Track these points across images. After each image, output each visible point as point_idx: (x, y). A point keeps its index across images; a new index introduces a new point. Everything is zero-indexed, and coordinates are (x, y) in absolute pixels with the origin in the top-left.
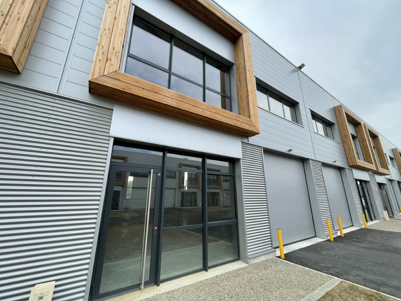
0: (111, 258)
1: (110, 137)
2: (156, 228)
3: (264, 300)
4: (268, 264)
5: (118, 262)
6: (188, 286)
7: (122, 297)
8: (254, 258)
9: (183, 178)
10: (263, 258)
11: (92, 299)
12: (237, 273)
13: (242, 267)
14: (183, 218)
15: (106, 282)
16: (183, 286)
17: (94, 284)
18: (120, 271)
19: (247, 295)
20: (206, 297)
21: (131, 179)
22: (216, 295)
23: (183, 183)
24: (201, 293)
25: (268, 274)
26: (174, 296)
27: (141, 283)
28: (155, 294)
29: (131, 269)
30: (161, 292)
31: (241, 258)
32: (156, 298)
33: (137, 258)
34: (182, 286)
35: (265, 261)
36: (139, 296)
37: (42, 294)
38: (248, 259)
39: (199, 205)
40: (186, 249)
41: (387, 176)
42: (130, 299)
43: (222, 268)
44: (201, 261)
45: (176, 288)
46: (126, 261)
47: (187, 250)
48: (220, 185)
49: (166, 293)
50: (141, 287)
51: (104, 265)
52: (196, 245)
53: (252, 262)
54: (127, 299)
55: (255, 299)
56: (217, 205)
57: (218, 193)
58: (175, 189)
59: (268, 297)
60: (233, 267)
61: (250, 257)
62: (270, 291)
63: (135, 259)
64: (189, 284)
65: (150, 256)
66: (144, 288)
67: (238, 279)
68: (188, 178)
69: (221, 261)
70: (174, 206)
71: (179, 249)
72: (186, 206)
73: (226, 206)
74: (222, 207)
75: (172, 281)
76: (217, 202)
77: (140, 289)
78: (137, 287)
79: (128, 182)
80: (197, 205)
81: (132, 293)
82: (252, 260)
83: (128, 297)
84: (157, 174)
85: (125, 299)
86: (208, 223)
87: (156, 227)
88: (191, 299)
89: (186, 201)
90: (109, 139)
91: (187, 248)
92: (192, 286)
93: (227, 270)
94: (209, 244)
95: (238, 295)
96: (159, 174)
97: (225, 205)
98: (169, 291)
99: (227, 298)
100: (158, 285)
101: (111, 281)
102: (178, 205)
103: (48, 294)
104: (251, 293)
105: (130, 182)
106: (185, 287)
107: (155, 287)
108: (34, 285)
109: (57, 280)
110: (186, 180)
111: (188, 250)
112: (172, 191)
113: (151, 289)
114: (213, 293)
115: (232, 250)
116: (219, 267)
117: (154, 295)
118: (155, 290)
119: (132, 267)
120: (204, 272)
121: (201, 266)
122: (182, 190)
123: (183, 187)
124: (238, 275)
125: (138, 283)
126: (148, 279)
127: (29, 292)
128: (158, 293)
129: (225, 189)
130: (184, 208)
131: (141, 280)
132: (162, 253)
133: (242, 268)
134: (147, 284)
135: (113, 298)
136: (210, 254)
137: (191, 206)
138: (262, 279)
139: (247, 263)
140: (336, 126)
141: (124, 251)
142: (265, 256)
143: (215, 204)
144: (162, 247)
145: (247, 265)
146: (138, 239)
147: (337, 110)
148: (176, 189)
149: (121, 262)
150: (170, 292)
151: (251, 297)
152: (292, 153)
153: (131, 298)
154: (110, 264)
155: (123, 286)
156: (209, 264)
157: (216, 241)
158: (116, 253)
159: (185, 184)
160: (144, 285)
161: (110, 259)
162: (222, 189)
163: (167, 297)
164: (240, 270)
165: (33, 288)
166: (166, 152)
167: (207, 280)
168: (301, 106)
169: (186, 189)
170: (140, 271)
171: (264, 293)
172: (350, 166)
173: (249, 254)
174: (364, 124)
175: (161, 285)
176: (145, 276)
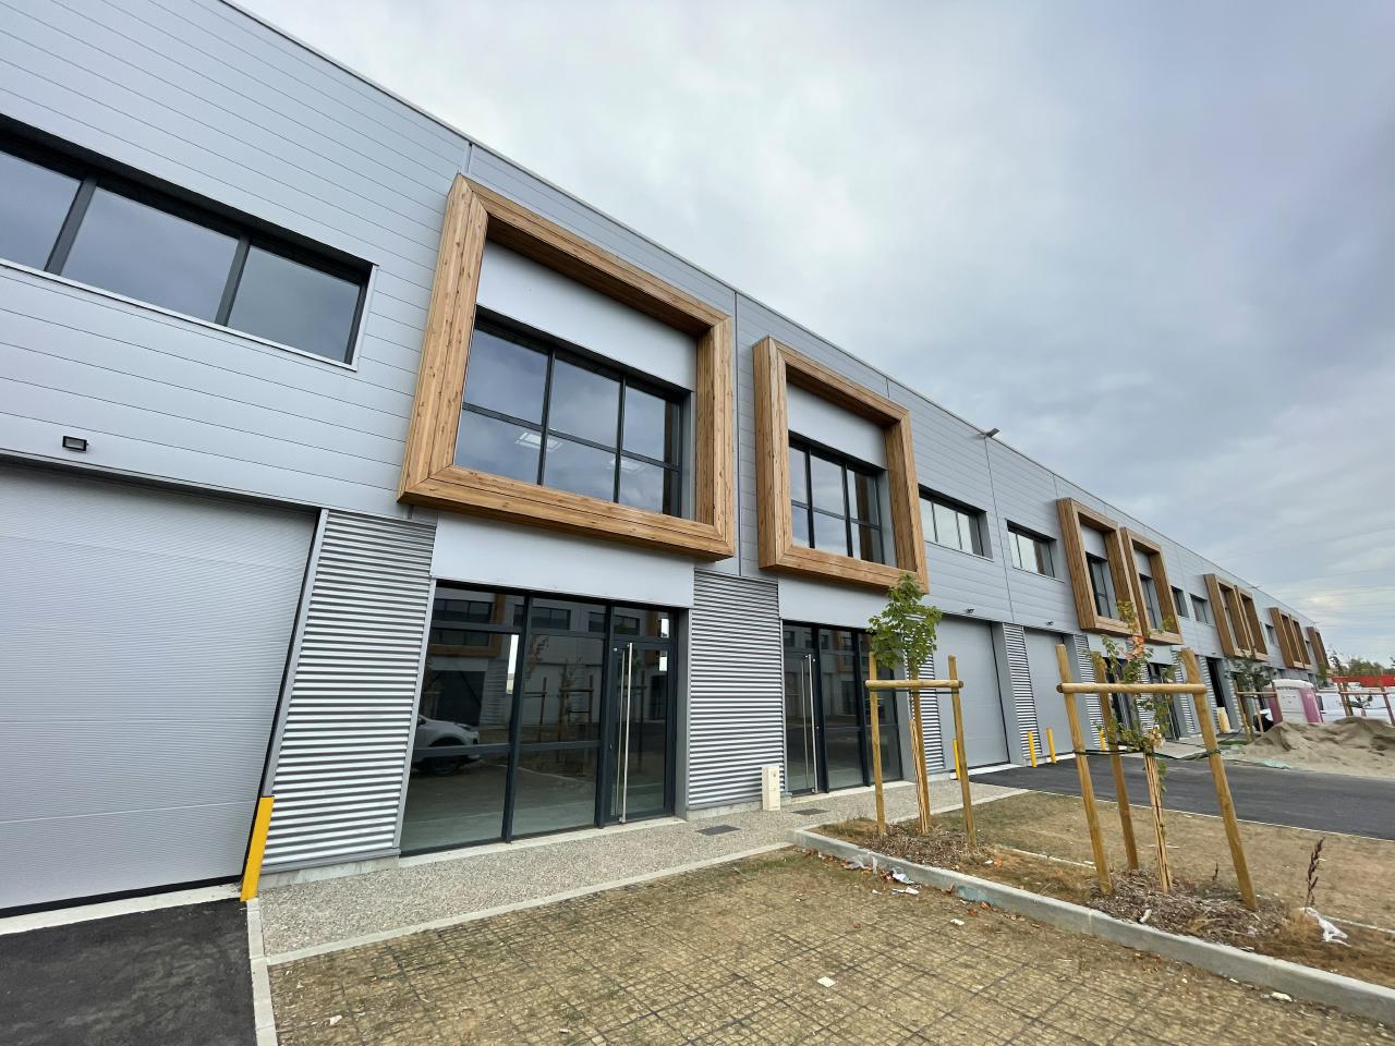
41: (1175, 648)
140: (1059, 544)
147: (1061, 508)
152: (973, 615)
168: (990, 518)
172: (1083, 630)
174: (1124, 530)
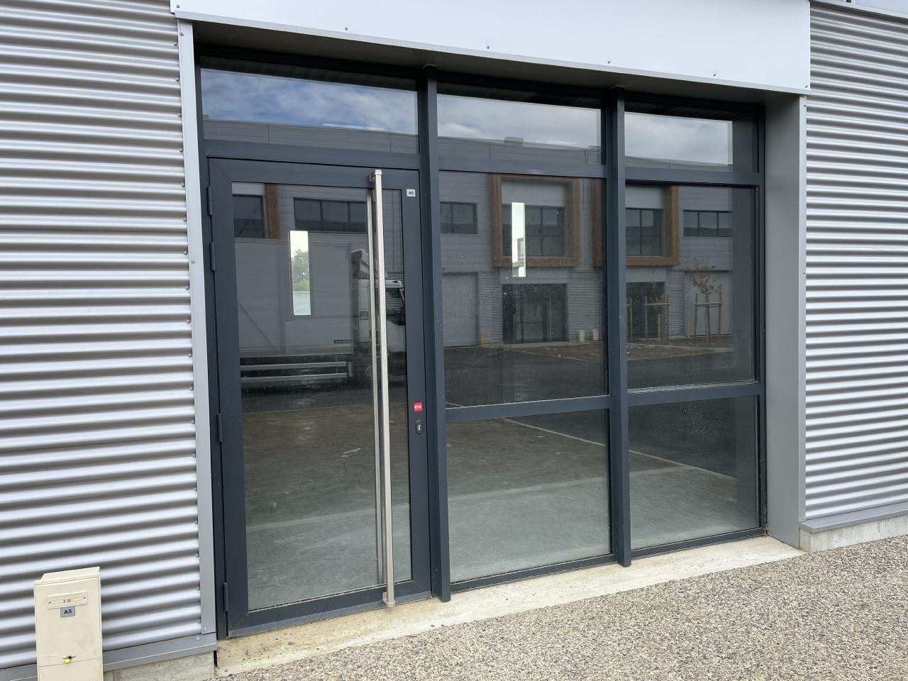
0: (272, 510)
1: (175, 21)
2: (418, 407)
3: (870, 675)
4: (893, 554)
5: (297, 522)
6: (557, 607)
7: (324, 625)
8: (831, 529)
9: (507, 229)
10: (871, 533)
11: (229, 625)
12: (755, 581)
13: (776, 558)
14: (516, 384)
15: (265, 579)
16: (539, 606)
17: (225, 584)
18: (308, 548)
19: (801, 653)
20: (629, 649)
21: (299, 241)
22: (670, 647)
23: (508, 252)
24: (606, 635)
25: (893, 588)
26: (505, 637)
27: (385, 589)
28: (438, 626)
29: (344, 543)
30: (459, 620)
31: (769, 527)
32: (441, 637)
33: (361, 512)
34: (531, 606)
35: (877, 544)
36: (381, 628)
37: (69, 601)
38: (802, 531)
39: (577, 338)
40: (539, 487)
42: (352, 634)
43: (687, 558)
44: (603, 532)
45: (513, 611)
46: (323, 519)
47: (541, 492)
48: (670, 255)
49: (477, 624)
50: (385, 600)
51: (250, 529)
52: (577, 477)
53: (822, 543)
54: (341, 633)
55: (832, 669)
56: (653, 334)
57: (661, 284)
58: (475, 274)
59: (891, 668)
60: (737, 558)
61: (814, 525)
62: (898, 648)
63: (353, 513)
64: (557, 604)
65: (407, 506)
66: (396, 604)
67: (758, 599)
68: (528, 228)
69: (683, 536)
70: (478, 343)
71: (509, 487)
72: (522, 341)
73: (697, 340)
74: (675, 342)
75: (494, 588)
76: (653, 324)
77: (383, 605)
78: (371, 598)
79: (293, 256)
80: (570, 336)
81: (359, 618)
82: (823, 537)
83: (344, 625)
84: (402, 192)
85: (335, 633)
86: (630, 391)
87: (417, 402)
88: (569, 649)
89: (522, 322)
90: (174, 33)
91: (539, 483)
92: (570, 608)
93: (712, 568)
94: (632, 475)
95: (762, 653)
96: (411, 193)
97: (690, 333)
98: (484, 617)
99: (716, 660)
100: (446, 599)
101: (281, 578)
102: (491, 336)
103: (84, 601)
104: (817, 649)
105: (300, 255)
106: (544, 611)
107: (435, 603)
108: (38, 575)
109: (104, 566)
110: (519, 240)
111: (549, 491)
112: (465, 286)
113: (419, 610)
114: (658, 638)
115: (731, 500)
116: (675, 555)
117: (433, 626)
118: (437, 614)
119: (345, 539)
120: (615, 568)
121: (603, 547)
122: (505, 279)
123: (509, 267)
124: (757, 585)
125: (374, 586)
126: (407, 576)
127: (29, 594)
128: (448, 622)
129: (692, 267)
130: (514, 346)
131: (382, 578)
132: (449, 499)
133: (774, 565)
134: (405, 592)
135: (296, 626)
136: (637, 508)
137: (545, 340)
138: (863, 606)
139: (799, 548)
141: (313, 489)
142: (882, 524)
143: (647, 332)
144: (449, 479)
145: (796, 553)
146: (355, 451)
148: (481, 277)
149: (306, 520)
150: (488, 623)
151: (816, 664)
153: (355, 631)
154: (269, 525)
155: (325, 593)
156: (636, 543)
157: (658, 465)
158: (284, 495)
159: (517, 253)
160: (396, 595)
161: (267, 512)
162: (676, 268)
163: (481, 637)
164: (766, 572)
165: (37, 581)
166: (432, 87)
167: (628, 593)
169: (522, 272)
170: (374, 552)
171: (874, 654)
173: (809, 514)
175: (456, 598)
176: (396, 567)
